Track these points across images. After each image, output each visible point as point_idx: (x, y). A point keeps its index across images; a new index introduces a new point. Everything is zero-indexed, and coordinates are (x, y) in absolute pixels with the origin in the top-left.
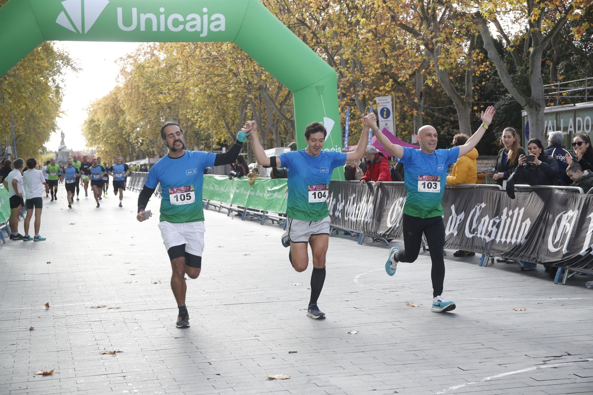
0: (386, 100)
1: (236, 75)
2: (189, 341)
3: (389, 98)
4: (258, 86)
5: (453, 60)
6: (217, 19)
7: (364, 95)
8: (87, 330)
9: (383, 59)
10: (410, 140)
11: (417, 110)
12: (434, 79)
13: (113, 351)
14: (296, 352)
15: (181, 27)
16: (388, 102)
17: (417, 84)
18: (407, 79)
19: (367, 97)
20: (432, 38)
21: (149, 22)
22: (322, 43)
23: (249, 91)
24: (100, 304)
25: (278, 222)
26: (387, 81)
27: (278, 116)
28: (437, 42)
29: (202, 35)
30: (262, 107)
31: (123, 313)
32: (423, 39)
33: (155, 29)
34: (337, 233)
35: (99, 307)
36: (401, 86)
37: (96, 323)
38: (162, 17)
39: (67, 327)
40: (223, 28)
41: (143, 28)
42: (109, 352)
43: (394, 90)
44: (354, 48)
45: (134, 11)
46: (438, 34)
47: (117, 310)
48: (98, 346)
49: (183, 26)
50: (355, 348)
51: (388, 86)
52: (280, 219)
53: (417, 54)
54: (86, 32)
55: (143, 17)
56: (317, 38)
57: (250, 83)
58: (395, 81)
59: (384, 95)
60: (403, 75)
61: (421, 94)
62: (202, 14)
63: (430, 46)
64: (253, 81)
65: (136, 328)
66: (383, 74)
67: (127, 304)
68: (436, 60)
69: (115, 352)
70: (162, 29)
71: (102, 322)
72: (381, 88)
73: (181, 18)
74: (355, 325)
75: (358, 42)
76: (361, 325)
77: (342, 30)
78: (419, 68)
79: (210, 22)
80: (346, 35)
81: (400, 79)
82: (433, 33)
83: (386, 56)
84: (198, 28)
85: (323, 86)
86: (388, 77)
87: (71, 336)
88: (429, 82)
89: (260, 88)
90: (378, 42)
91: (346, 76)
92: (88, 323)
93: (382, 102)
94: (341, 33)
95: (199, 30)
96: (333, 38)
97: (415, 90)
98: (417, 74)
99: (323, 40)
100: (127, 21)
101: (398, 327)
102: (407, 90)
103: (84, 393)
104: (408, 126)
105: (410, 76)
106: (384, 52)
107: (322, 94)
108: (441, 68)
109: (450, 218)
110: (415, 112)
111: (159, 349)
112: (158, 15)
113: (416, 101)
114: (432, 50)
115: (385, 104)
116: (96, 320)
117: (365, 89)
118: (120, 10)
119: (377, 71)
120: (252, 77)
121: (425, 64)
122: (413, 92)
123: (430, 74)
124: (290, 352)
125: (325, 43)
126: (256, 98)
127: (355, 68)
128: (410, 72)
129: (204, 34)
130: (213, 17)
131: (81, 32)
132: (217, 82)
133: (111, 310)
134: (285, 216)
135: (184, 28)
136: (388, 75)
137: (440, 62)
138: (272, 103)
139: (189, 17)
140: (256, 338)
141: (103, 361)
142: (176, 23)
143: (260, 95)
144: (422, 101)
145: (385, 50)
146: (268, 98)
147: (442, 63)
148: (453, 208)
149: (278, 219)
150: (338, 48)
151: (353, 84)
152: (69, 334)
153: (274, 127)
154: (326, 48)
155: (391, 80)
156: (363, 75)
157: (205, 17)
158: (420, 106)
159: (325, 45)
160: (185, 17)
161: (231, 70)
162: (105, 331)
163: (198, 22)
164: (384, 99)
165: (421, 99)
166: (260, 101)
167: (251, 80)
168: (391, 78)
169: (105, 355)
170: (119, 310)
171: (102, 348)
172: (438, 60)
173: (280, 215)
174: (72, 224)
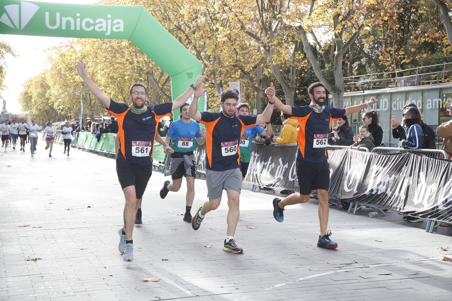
0: (236, 84)
1: (131, 63)
2: (91, 252)
3: (238, 83)
4: (146, 72)
5: (282, 59)
6: (118, 23)
7: (221, 81)
8: (16, 243)
9: (235, 56)
10: (253, 112)
11: (257, 92)
12: (270, 71)
13: (35, 258)
14: (167, 260)
15: (91, 28)
16: (238, 86)
17: (258, 74)
18: (251, 70)
19: (223, 81)
20: (269, 43)
21: (68, 23)
22: (192, 43)
23: (140, 75)
24: (27, 224)
25: (159, 168)
26: (237, 71)
27: (160, 93)
28: (272, 45)
29: (106, 34)
30: (149, 87)
31: (43, 231)
32: (262, 43)
33: (72, 28)
34: (200, 176)
35: (25, 226)
36: (247, 75)
37: (23, 238)
38: (78, 20)
39: (2, 240)
40: (122, 29)
41: (64, 27)
42: (32, 259)
43: (242, 78)
44: (214, 47)
45: (58, 15)
46: (272, 40)
47: (39, 229)
48: (23, 255)
49: (93, 27)
50: (210, 257)
51: (237, 74)
52: (160, 166)
53: (258, 53)
54: (22, 29)
55: (64, 20)
56: (189, 39)
57: (141, 69)
58: (243, 71)
59: (235, 81)
60: (248, 68)
61: (261, 81)
62: (107, 19)
63: (267, 48)
64: (143, 68)
65: (53, 242)
66: (234, 66)
67: (47, 225)
68: (271, 58)
69: (36, 259)
70: (78, 28)
71: (28, 237)
72: (233, 76)
73: (92, 22)
74: (210, 241)
75: (218, 43)
76: (214, 241)
77: (206, 35)
78: (259, 63)
79: (112, 25)
80: (209, 38)
81: (246, 70)
82: (270, 39)
83: (237, 54)
84: (104, 29)
85: (192, 73)
86: (238, 68)
87: (4, 247)
88: (266, 73)
89: (148, 73)
90: (231, 43)
91: (209, 67)
92: (18, 238)
93: (233, 85)
94: (205, 36)
95: (105, 30)
96: (200, 40)
97: (256, 78)
98: (258, 66)
99: (193, 41)
100: (53, 22)
101: (241, 242)
102: (251, 78)
103: (12, 289)
104: (251, 103)
105: (253, 68)
106: (236, 51)
107: (192, 78)
108: (274, 63)
109: (279, 167)
110: (256, 93)
111: (69, 257)
112: (75, 19)
113: (256, 85)
114: (268, 51)
115: (236, 87)
116: (24, 236)
117: (222, 76)
118: (47, 14)
119: (230, 64)
120: (143, 66)
121: (263, 60)
122: (255, 80)
123: (267, 67)
124: (163, 260)
125: (195, 43)
126: (145, 80)
127: (215, 61)
128: (253, 66)
129: (108, 33)
130: (115, 22)
131: (18, 28)
132: (118, 68)
133: (35, 229)
134: (163, 163)
135: (94, 28)
136: (238, 67)
137: (274, 59)
138: (156, 84)
139: (97, 21)
140: (139, 249)
141: (27, 265)
142: (88, 25)
143: (148, 78)
144: (261, 86)
145: (236, 49)
146: (153, 81)
147: (275, 60)
148: (280, 160)
149: (158, 166)
150: (203, 47)
151: (213, 73)
152: (2, 246)
153: (157, 101)
154: (195, 47)
155: (240, 71)
156: (220, 66)
157: (109, 21)
158: (259, 89)
159: (195, 44)
160: (94, 21)
161: (127, 60)
162: (30, 244)
163: (104, 25)
164: (235, 83)
165: (260, 84)
166: (148, 82)
167: (142, 67)
168: (240, 69)
169: (29, 261)
170: (41, 228)
171: (26, 256)
172: (272, 58)
173: (160, 163)
174: (9, 166)
